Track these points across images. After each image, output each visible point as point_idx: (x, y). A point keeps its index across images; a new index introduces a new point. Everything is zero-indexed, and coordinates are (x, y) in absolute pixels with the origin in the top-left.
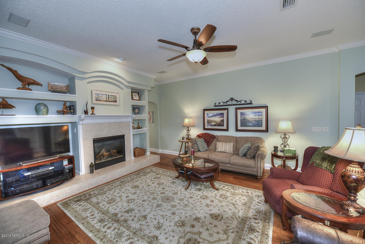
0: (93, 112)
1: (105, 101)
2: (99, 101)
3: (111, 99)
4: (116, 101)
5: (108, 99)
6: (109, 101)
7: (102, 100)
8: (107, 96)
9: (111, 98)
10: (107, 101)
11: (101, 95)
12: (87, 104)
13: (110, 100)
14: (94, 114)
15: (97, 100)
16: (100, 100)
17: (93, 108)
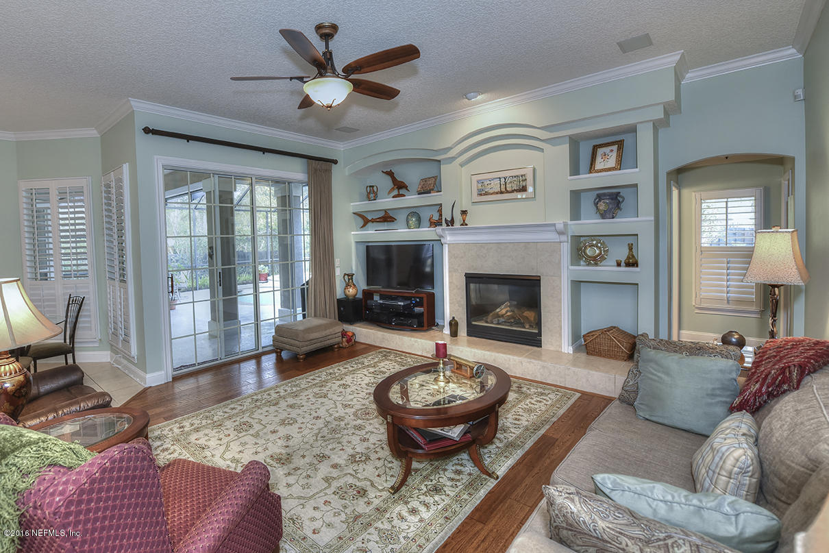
0: (464, 221)
1: (497, 193)
2: (485, 195)
3: (510, 185)
4: (524, 189)
5: (503, 187)
6: (508, 192)
7: (491, 191)
8: (503, 180)
9: (511, 182)
10: (502, 193)
11: (489, 182)
12: (453, 206)
13: (508, 189)
14: (466, 225)
15: (481, 195)
16: (487, 194)
17: (464, 213)
